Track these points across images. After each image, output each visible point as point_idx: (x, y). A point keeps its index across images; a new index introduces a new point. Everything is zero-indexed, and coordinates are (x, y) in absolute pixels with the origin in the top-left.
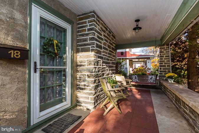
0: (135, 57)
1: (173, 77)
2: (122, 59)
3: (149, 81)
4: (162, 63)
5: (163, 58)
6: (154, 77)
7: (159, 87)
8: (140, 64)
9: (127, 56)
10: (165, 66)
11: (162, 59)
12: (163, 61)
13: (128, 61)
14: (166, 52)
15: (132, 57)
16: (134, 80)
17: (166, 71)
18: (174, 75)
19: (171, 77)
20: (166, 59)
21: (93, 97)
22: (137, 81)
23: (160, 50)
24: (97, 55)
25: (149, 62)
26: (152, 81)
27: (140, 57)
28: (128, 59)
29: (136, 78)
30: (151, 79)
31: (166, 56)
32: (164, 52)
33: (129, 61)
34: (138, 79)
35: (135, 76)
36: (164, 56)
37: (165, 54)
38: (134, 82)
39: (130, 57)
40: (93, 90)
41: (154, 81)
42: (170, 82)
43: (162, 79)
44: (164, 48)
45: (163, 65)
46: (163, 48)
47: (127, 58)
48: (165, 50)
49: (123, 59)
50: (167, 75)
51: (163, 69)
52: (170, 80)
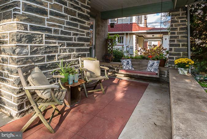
0: (145, 31)
1: (187, 66)
2: (125, 34)
3: (149, 70)
4: (174, 41)
5: (176, 32)
6: (156, 63)
7: (166, 81)
8: (157, 42)
9: (133, 30)
10: (179, 45)
11: (174, 33)
12: (176, 37)
13: (134, 36)
14: (182, 21)
15: (140, 31)
16: (124, 67)
17: (179, 54)
18: (188, 62)
19: (183, 65)
20: (180, 33)
21: (16, 96)
22: (130, 68)
23: (172, 18)
24: (29, 24)
25: (166, 39)
26: (152, 70)
27: (152, 31)
28: (133, 34)
29: (128, 64)
30: (152, 66)
31: (181, 29)
32: (177, 21)
33: (136, 38)
34: (132, 66)
35: (128, 61)
36: (177, 28)
37: (179, 25)
38: (124, 70)
39: (137, 31)
40: (16, 84)
41: (155, 69)
42: (181, 73)
43: (172, 66)
44: (179, 15)
45: (176, 43)
46: (176, 15)
47: (133, 32)
48: (180, 18)
49: (127, 34)
50: (176, 62)
51: (175, 50)
52: (181, 70)
